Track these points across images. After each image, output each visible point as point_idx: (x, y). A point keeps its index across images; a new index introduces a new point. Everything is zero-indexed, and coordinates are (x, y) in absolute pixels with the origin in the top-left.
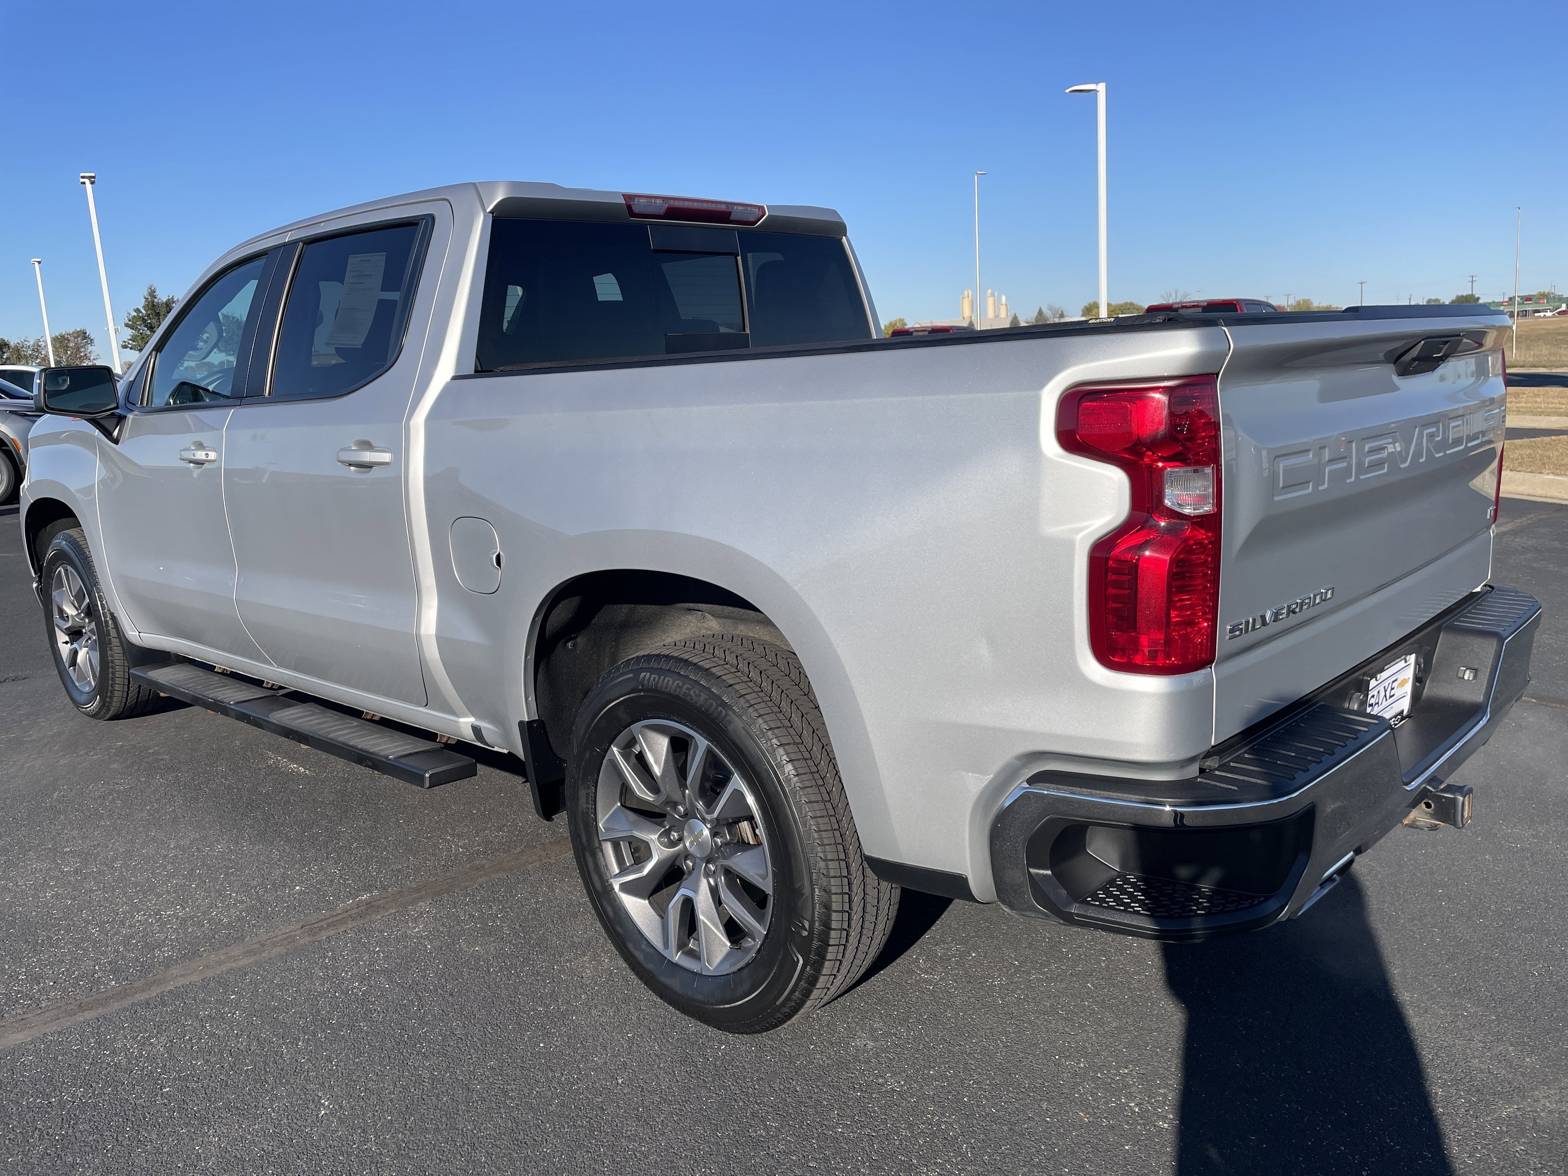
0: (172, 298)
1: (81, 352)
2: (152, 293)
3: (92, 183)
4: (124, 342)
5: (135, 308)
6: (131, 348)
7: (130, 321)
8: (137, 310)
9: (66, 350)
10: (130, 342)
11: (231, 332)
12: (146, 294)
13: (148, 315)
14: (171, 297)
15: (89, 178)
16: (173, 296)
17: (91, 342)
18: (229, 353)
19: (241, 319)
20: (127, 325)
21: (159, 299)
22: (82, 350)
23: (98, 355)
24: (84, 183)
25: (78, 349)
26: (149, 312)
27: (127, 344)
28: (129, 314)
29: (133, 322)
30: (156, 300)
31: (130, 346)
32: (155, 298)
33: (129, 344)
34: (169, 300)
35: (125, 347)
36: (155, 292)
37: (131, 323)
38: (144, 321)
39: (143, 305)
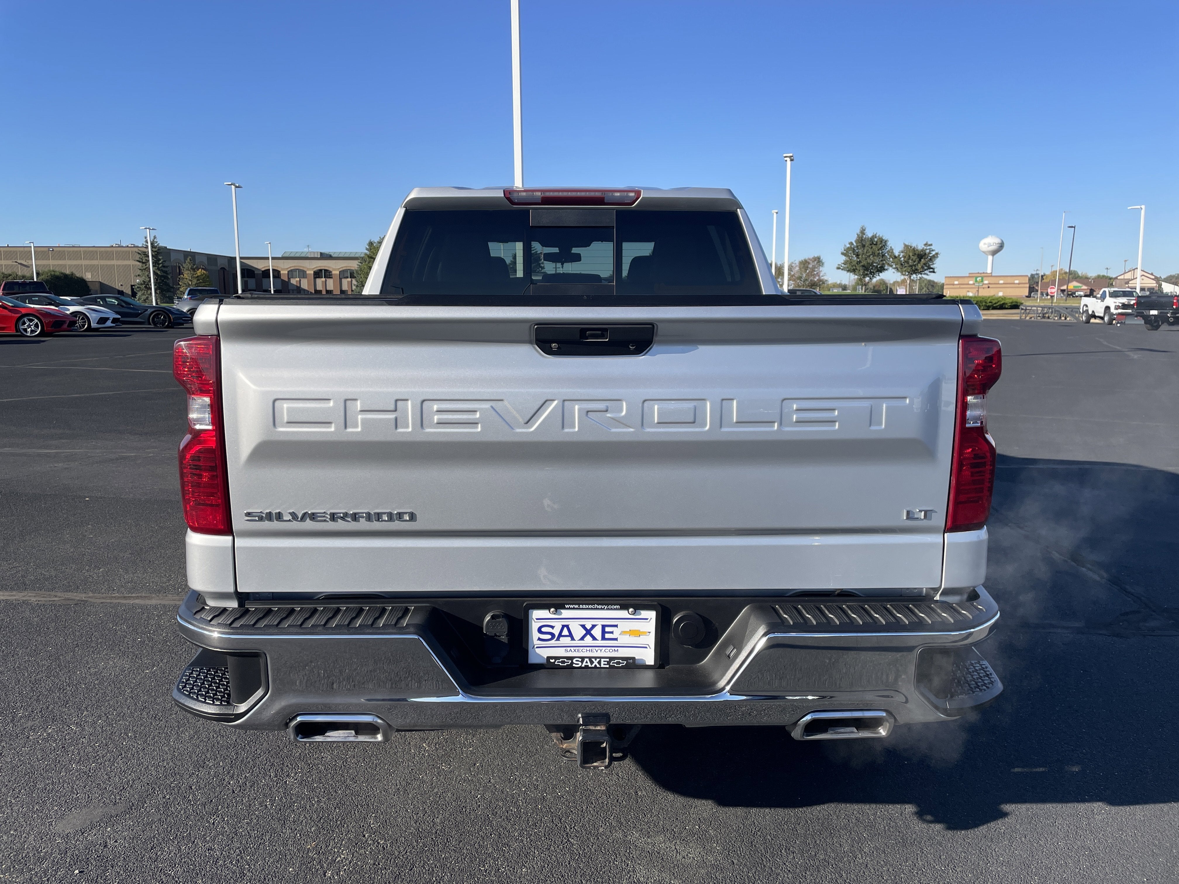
0: (876, 235)
1: (815, 271)
2: (863, 231)
3: (792, 160)
4: (839, 265)
5: (850, 242)
6: (842, 269)
7: (845, 250)
8: (851, 243)
9: (806, 270)
10: (843, 265)
11: (907, 257)
12: (858, 232)
13: (857, 247)
14: (875, 233)
15: (790, 157)
16: (876, 233)
17: (822, 265)
18: (904, 273)
19: (917, 248)
20: (842, 254)
21: (867, 235)
22: (816, 269)
23: (825, 273)
24: (786, 161)
25: (813, 270)
26: (858, 244)
27: (840, 266)
28: (845, 246)
29: (847, 252)
30: (864, 236)
31: (842, 268)
32: (864, 234)
33: (841, 266)
34: (873, 236)
35: (838, 268)
36: (864, 230)
37: (845, 252)
38: (854, 250)
39: (855, 240)
